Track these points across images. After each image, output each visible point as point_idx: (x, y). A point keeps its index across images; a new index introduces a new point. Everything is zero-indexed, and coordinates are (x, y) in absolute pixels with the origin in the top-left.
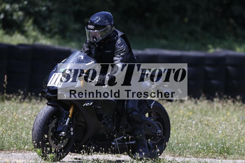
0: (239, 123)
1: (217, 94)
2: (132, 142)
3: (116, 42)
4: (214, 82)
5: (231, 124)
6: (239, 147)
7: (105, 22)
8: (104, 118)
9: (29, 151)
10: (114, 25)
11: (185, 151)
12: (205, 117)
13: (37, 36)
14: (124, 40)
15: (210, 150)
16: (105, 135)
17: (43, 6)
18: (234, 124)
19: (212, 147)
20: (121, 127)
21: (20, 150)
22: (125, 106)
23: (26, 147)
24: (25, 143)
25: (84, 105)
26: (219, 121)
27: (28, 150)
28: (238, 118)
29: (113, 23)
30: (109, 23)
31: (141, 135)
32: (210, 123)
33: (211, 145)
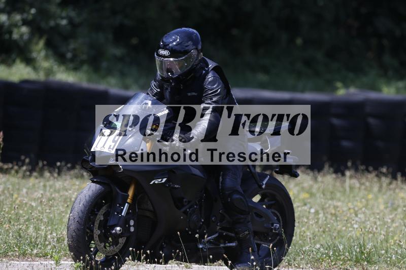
0: (387, 211)
1: (349, 164)
2: (231, 244)
3: (205, 78)
4: (345, 144)
5: (374, 214)
6: (387, 252)
7: (187, 44)
8: (186, 204)
9: (40, 257)
10: (202, 50)
11: (298, 259)
12: (330, 202)
13: (52, 67)
14: (218, 76)
15: (339, 256)
16: (187, 232)
17: (62, 18)
18: (378, 214)
19: (342, 251)
20: (213, 219)
21: (24, 255)
22: (220, 185)
23: (35, 251)
24: (33, 244)
25: (151, 183)
26: (354, 209)
27: (38, 257)
28: (386, 203)
29: (200, 47)
30: (194, 47)
31: (246, 233)
32: (339, 211)
33: (341, 247)
